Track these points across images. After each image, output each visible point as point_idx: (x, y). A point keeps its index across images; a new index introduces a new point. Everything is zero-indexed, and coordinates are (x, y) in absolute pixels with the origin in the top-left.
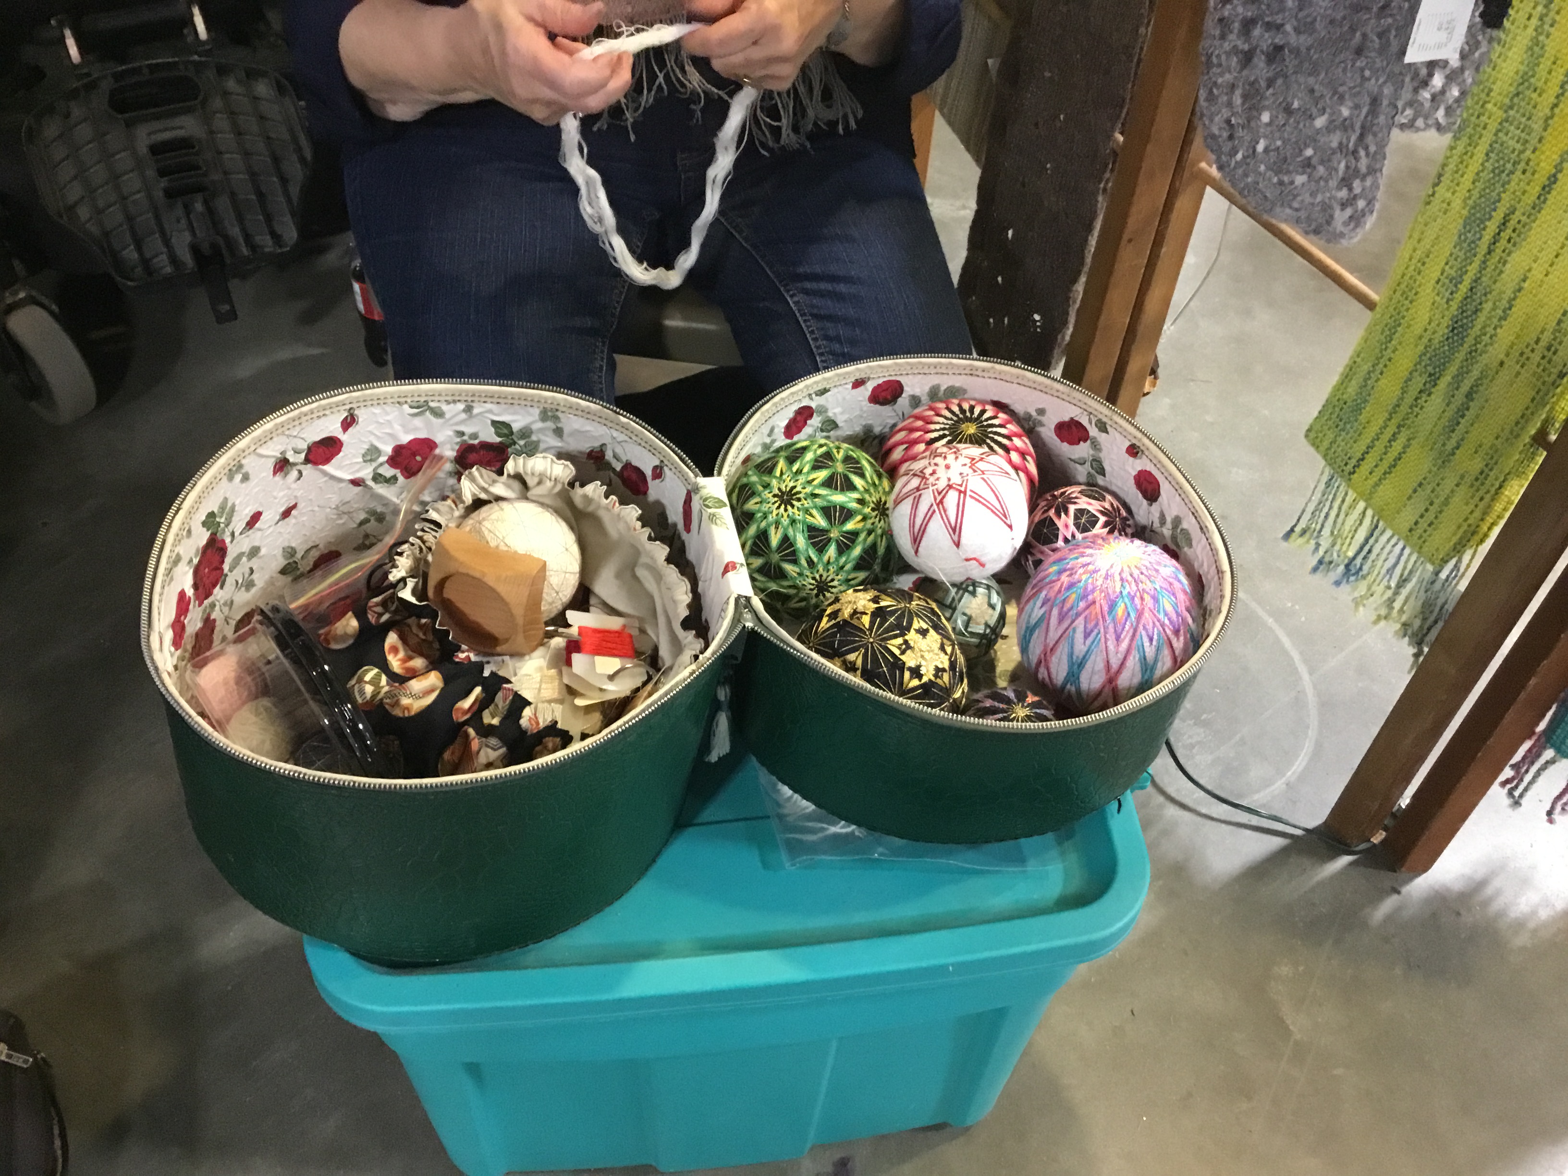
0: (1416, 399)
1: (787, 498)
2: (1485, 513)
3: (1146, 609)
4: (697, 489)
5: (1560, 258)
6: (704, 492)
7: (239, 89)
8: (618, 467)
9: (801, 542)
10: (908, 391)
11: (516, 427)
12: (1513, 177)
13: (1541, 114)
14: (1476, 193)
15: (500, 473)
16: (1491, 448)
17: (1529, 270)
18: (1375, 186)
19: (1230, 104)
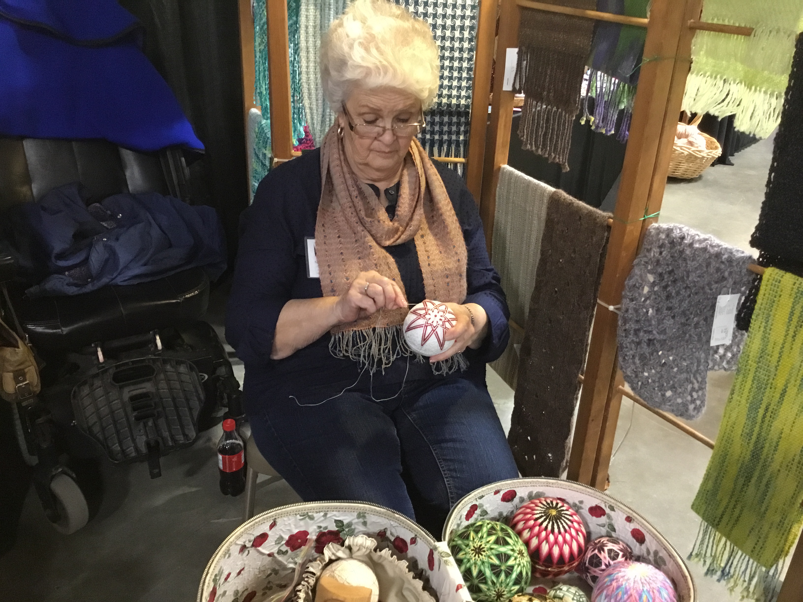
0: (742, 489)
1: (479, 551)
2: (786, 541)
3: (656, 598)
4: (436, 548)
5: (796, 423)
6: (440, 549)
7: (172, 370)
8: (392, 539)
9: (488, 572)
10: (519, 495)
11: (345, 522)
12: (767, 390)
13: (773, 365)
14: (751, 398)
15: (342, 545)
16: (782, 510)
17: (783, 429)
18: (704, 395)
19: (634, 363)
